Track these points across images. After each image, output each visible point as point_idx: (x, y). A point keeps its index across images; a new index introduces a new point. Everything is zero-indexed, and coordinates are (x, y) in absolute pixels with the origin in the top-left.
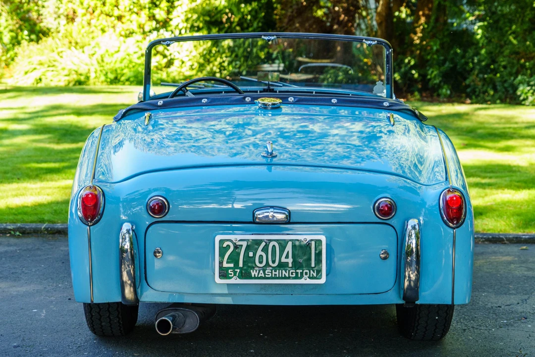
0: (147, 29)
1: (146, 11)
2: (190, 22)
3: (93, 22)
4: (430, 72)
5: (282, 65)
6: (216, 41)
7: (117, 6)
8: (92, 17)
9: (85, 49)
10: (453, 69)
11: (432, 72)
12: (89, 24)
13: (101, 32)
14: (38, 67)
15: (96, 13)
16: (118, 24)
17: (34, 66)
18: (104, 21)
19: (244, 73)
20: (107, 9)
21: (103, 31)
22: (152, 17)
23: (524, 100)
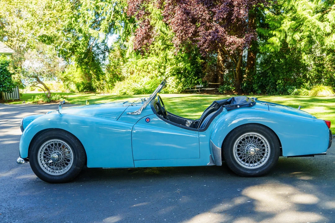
0: (158, 75)
1: (157, 70)
2: (172, 73)
3: (140, 74)
4: (254, 86)
5: (203, 85)
6: (180, 79)
7: (148, 69)
8: (140, 72)
9: (139, 83)
10: (262, 85)
11: (255, 86)
12: (139, 74)
13: (143, 77)
14: (124, 89)
15: (141, 71)
16: (149, 74)
17: (122, 89)
18: (144, 74)
19: (190, 88)
20: (144, 70)
21: (144, 77)
22: (159, 72)
23: (290, 93)
